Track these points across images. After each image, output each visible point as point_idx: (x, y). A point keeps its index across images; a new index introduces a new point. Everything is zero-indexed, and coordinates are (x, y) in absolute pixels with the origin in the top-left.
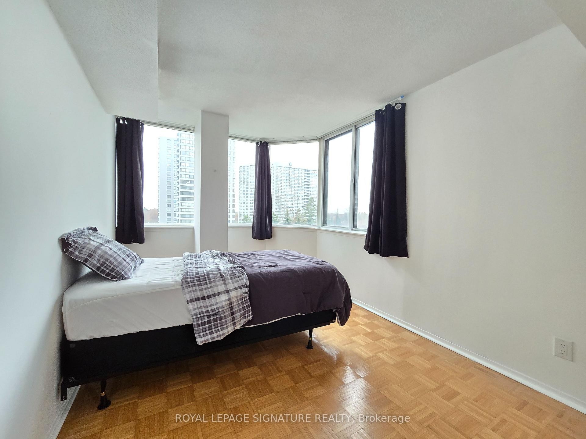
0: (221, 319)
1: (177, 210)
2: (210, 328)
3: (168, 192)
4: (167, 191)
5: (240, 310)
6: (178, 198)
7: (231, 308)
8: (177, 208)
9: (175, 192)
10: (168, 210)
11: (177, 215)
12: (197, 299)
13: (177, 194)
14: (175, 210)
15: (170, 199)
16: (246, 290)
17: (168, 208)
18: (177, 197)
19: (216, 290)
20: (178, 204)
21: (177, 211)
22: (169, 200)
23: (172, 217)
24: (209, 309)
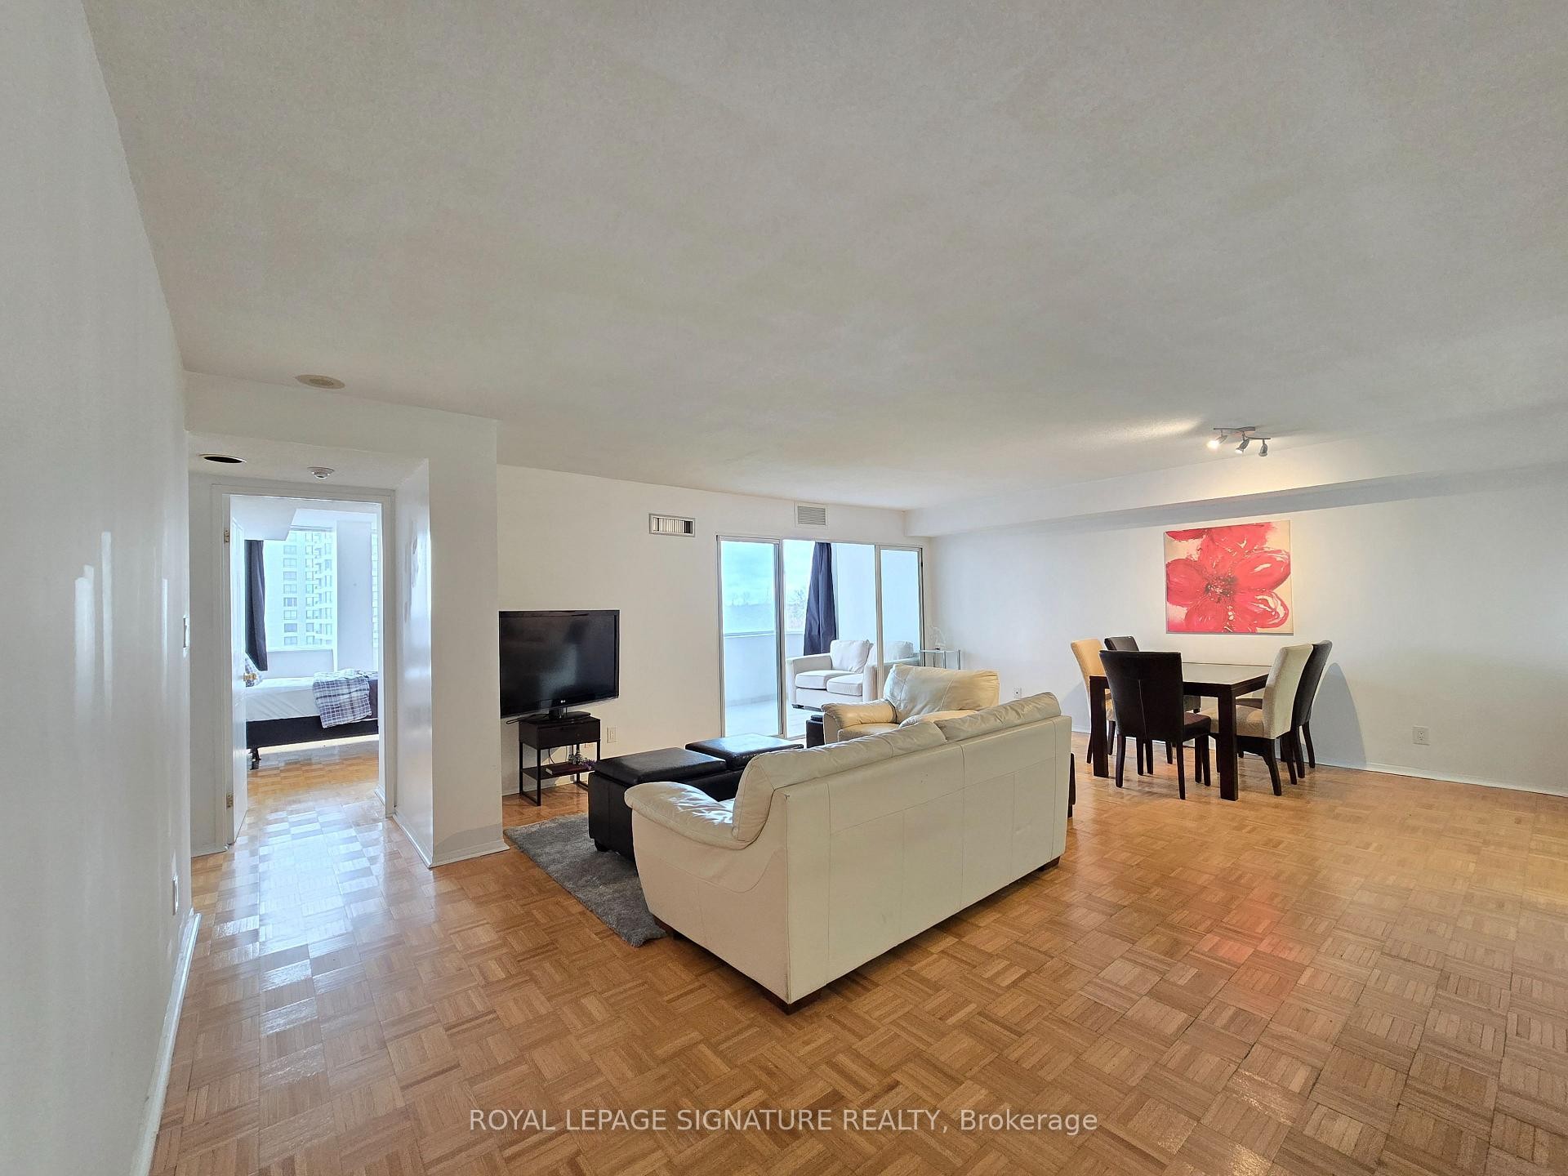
0: (342, 710)
1: (317, 614)
2: (333, 716)
3: (287, 562)
4: (284, 559)
5: (359, 707)
6: (320, 580)
7: (352, 705)
8: (317, 607)
9: (309, 563)
10: (288, 615)
11: (317, 627)
12: (325, 697)
13: (316, 568)
14: (310, 614)
15: (295, 582)
16: (368, 692)
17: (287, 608)
18: (316, 576)
19: (340, 692)
20: (320, 594)
21: (317, 618)
22: (290, 585)
23: (300, 633)
24: (334, 704)
